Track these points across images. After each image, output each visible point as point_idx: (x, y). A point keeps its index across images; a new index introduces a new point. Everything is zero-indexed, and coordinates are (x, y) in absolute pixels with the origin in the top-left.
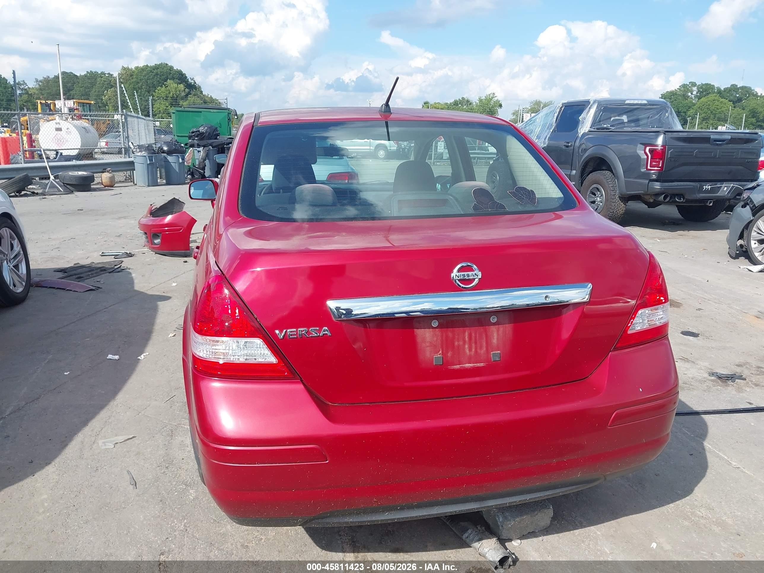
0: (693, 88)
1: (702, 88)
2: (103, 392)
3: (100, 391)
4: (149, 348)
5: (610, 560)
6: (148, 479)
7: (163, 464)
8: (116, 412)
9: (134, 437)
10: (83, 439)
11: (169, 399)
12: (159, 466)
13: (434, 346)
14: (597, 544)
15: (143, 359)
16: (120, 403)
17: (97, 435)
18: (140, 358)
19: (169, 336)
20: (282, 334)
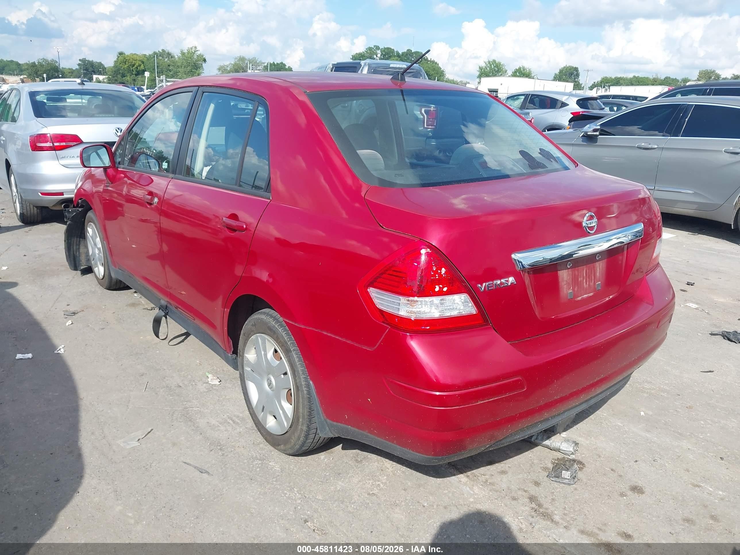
0: (377, 51)
1: (384, 51)
2: (57, 394)
3: (50, 394)
4: (56, 341)
5: (627, 430)
6: (214, 465)
7: (212, 447)
8: (99, 410)
9: (152, 430)
10: (93, 444)
11: (144, 387)
12: (211, 451)
13: (568, 284)
14: (611, 422)
15: (63, 352)
16: (93, 402)
17: (104, 437)
18: (59, 352)
19: (67, 324)
20: (483, 287)
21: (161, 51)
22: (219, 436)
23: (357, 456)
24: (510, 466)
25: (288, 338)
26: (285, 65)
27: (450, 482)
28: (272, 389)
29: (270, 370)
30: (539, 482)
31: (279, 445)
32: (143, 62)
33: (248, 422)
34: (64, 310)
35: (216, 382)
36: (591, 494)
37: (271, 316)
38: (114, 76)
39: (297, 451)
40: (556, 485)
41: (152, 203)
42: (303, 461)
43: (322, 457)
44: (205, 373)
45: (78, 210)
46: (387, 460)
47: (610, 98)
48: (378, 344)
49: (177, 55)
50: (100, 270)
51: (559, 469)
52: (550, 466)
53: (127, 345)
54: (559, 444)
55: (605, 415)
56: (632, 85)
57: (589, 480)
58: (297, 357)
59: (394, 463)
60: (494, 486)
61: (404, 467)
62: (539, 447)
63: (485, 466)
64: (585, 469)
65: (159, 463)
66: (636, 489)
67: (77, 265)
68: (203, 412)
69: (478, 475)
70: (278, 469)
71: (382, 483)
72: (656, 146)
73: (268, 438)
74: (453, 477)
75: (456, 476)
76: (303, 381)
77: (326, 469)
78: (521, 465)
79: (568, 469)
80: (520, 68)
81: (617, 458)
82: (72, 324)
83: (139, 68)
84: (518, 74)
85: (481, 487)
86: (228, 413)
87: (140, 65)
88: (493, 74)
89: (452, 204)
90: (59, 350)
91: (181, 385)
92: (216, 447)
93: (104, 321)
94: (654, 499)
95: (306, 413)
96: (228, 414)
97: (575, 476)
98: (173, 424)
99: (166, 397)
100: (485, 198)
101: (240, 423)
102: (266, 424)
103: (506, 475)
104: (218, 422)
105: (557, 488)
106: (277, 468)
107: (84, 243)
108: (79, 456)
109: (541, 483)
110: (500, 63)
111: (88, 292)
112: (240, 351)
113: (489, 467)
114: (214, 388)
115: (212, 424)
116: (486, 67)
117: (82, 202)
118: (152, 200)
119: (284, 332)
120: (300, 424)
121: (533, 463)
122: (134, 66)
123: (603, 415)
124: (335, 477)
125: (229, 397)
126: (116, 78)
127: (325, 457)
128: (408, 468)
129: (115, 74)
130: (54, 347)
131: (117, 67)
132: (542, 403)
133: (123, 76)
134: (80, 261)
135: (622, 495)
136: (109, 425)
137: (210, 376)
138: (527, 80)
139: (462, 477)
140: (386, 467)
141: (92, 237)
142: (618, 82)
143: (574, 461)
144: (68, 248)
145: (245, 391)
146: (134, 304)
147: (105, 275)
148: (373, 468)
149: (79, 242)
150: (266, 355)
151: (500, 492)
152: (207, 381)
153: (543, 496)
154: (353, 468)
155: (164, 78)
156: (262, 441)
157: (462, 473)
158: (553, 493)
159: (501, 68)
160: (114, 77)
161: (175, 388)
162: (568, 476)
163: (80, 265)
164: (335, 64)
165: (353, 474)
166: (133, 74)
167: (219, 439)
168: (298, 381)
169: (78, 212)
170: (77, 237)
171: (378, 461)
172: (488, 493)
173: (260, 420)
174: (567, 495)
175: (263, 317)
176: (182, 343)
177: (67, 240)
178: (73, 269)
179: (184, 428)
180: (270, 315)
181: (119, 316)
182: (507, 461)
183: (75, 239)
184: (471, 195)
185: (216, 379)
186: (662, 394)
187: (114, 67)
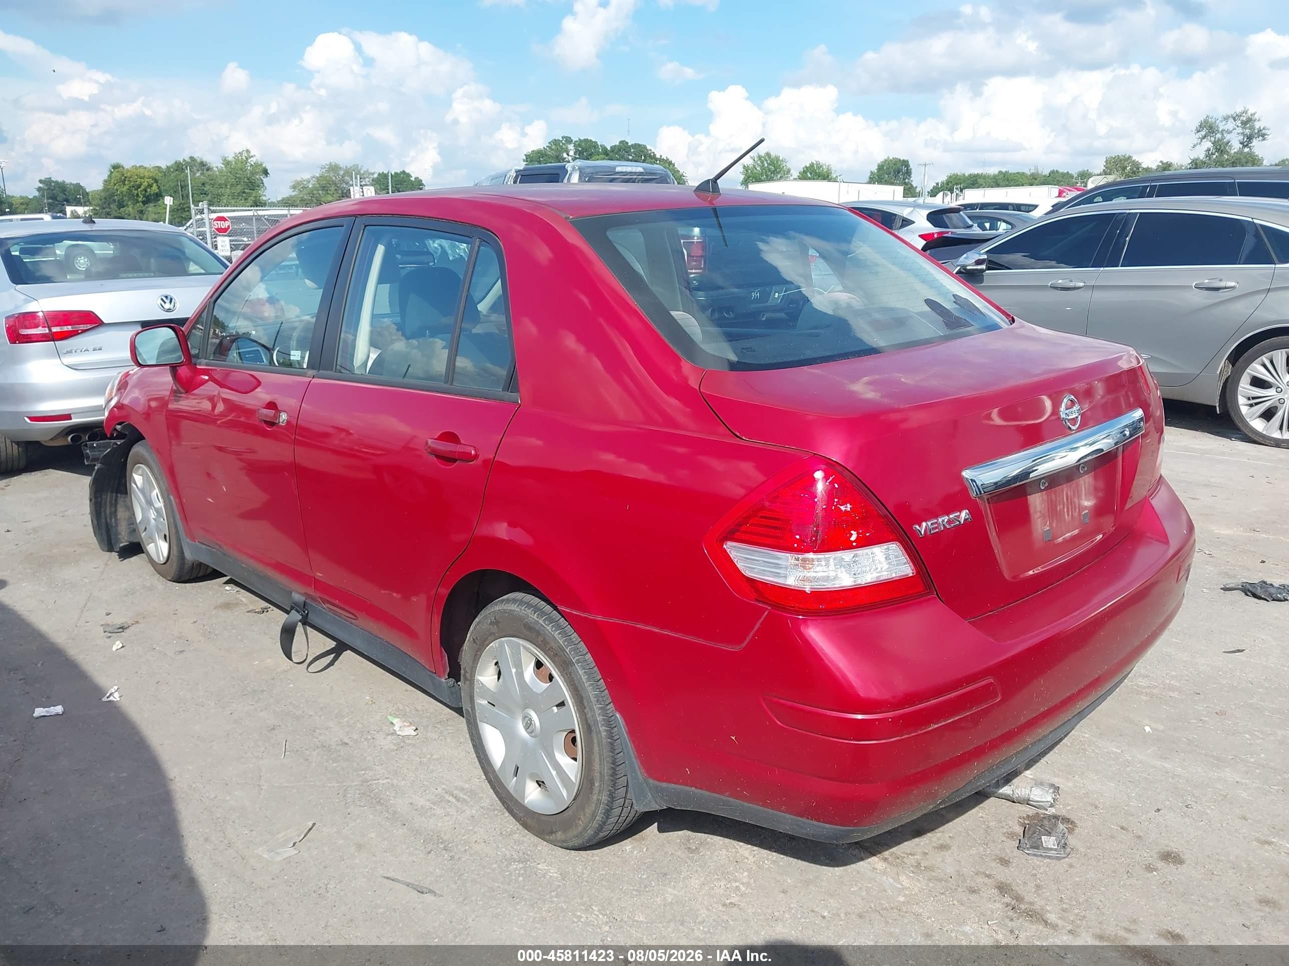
0: (569, 146)
1: (579, 145)
2: (125, 775)
3: (112, 775)
4: (101, 678)
5: (1130, 758)
6: (441, 877)
7: (430, 847)
8: (208, 797)
9: (314, 824)
10: (212, 859)
11: (282, 749)
12: (429, 853)
13: (1043, 516)
14: (1100, 747)
15: (118, 699)
16: (194, 783)
17: (229, 845)
18: (111, 698)
19: (114, 648)
20: (923, 528)
21: (187, 159)
22: (436, 825)
23: (689, 841)
24: (951, 835)
25: (565, 641)
26: (409, 175)
27: (858, 872)
28: (533, 734)
29: (529, 699)
30: (1006, 858)
31: (552, 832)
32: (156, 181)
33: (482, 798)
34: (102, 623)
35: (410, 731)
36: (1098, 871)
37: (529, 605)
38: (104, 206)
39: (589, 840)
40: (1036, 861)
41: (277, 421)
42: (597, 858)
43: (628, 848)
44: (386, 717)
45: (116, 444)
46: (742, 844)
47: (976, 209)
48: (748, 639)
49: (217, 167)
50: (159, 549)
51: (1035, 833)
52: (1020, 830)
53: (233, 678)
54: (1028, 792)
55: (1087, 736)
56: (998, 185)
57: (1089, 849)
58: (585, 672)
59: (755, 848)
60: (933, 871)
61: (774, 854)
62: (992, 799)
63: (911, 839)
64: (1077, 831)
65: (341, 882)
66: (1168, 857)
67: (113, 542)
68: (397, 785)
69: (902, 855)
70: (555, 875)
71: (742, 883)
72: (1082, 284)
73: (529, 821)
74: (861, 863)
75: (866, 861)
76: (599, 715)
77: (640, 869)
78: (970, 833)
79: (1050, 833)
80: (812, 165)
81: (1126, 808)
82: (122, 647)
83: (149, 190)
84: (809, 175)
85: (911, 875)
86: (443, 784)
87: (150, 186)
88: (767, 176)
89: (853, 392)
90: (110, 695)
91: (346, 740)
92: (435, 846)
93: (180, 638)
94: (1202, 871)
95: (607, 771)
96: (444, 786)
97: (1066, 844)
98: (349, 810)
99: (325, 764)
100: (903, 380)
101: (469, 799)
102: (523, 798)
103: (949, 852)
104: (428, 800)
105: (1040, 867)
106: (554, 873)
107: (124, 501)
108: (192, 883)
109: (1011, 860)
110: (777, 158)
111: (138, 588)
112: (466, 672)
113: (917, 840)
114: (407, 741)
115: (419, 805)
116: (754, 165)
117: (123, 428)
118: (277, 416)
119: (556, 630)
120: (596, 791)
121: (988, 827)
122: (139, 186)
123: (1083, 737)
124: (658, 881)
125: (438, 756)
126: (108, 210)
127: (633, 848)
128: (782, 854)
129: (105, 203)
130: (98, 692)
131: (108, 190)
132: (1023, 720)
133: (121, 205)
134: (117, 534)
135: (1149, 868)
136: (234, 822)
137: (395, 721)
138: (825, 184)
139: (875, 862)
140: (742, 855)
141: (142, 491)
142: (974, 182)
143: (1056, 817)
144: (96, 511)
145: (477, 741)
146: (229, 604)
147: (171, 556)
148: (720, 860)
149: (116, 500)
150: (520, 675)
151: (946, 881)
152: (392, 731)
153: (1020, 882)
154: (686, 862)
155: (206, 206)
156: (515, 828)
157: (874, 855)
158: (1035, 875)
159: (780, 165)
160: (104, 208)
161: (338, 748)
162: (1054, 845)
163: (118, 541)
164: (520, 171)
165: (689, 873)
166: (138, 202)
167: (439, 832)
168: (589, 715)
169: (115, 446)
170: (112, 492)
171: (727, 846)
172: (927, 885)
173: (511, 791)
174: (1059, 878)
175: (514, 607)
176: (332, 667)
177: (96, 497)
178: (106, 549)
179: (372, 816)
180: (526, 603)
181: (206, 627)
182: (944, 827)
183: (109, 494)
184: (877, 377)
185: (409, 726)
186: (1171, 694)
187: (103, 190)
